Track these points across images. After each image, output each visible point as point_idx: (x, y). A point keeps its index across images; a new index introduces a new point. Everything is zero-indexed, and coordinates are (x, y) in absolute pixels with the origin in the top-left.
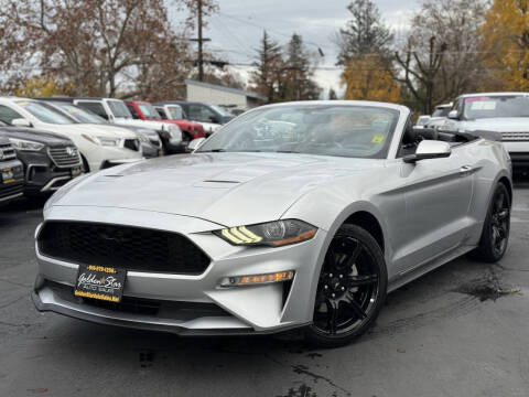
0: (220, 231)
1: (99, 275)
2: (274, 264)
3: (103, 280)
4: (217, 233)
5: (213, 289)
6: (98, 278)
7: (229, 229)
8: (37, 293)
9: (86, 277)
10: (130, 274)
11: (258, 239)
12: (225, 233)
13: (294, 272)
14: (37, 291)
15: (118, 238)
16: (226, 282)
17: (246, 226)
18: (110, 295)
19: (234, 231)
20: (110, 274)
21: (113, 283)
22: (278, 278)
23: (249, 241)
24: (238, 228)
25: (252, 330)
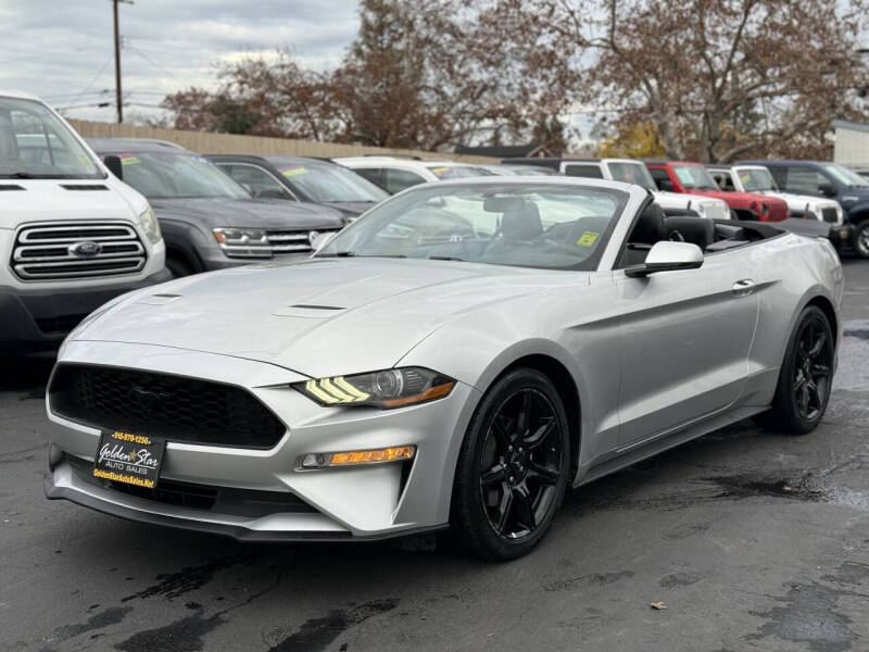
0: (304, 383)
1: (129, 447)
2: (386, 435)
3: (133, 455)
4: (297, 387)
5: (290, 472)
6: (126, 452)
7: (318, 381)
8: (53, 470)
9: (110, 449)
10: (171, 446)
11: (363, 397)
12: (311, 387)
13: (415, 447)
14: (54, 467)
15: (158, 391)
16: (312, 461)
17: (345, 377)
18: (142, 477)
19: (326, 384)
20: (143, 446)
21: (147, 460)
22: (392, 456)
23: (348, 399)
24: (332, 379)
25: (349, 534)
